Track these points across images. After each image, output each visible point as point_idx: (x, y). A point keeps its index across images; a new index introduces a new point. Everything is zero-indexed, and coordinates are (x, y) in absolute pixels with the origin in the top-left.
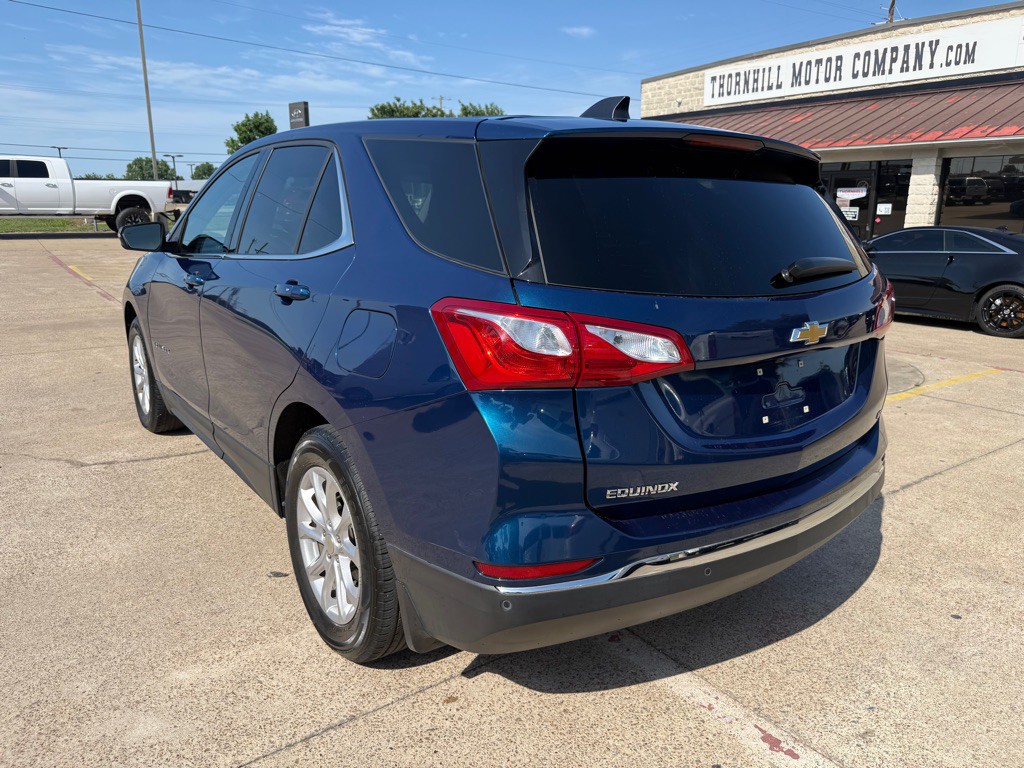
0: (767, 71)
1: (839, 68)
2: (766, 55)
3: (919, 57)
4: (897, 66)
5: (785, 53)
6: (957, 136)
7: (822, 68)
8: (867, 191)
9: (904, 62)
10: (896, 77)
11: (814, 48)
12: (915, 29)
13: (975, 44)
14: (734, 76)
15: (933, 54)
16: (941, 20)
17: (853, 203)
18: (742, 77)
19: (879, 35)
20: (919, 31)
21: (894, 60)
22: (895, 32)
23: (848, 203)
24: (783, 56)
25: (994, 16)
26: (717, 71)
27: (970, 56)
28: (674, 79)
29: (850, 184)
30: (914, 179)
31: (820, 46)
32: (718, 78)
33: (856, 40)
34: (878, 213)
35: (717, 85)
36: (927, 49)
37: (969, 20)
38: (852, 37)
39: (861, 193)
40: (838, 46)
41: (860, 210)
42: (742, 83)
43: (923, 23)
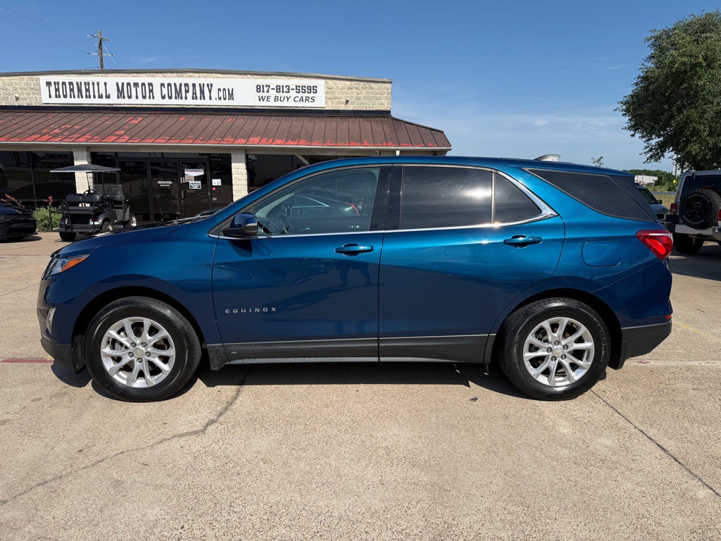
0: (96, 85)
1: (151, 91)
2: (94, 73)
3: (202, 92)
4: (190, 95)
5: (109, 75)
6: (255, 142)
7: (139, 89)
8: (205, 171)
9: (193, 94)
10: (189, 102)
11: (130, 75)
12: (197, 75)
13: (233, 89)
14: (67, 84)
15: (210, 91)
16: (212, 73)
17: (196, 178)
18: (75, 86)
19: (175, 74)
20: (199, 77)
21: (187, 91)
22: (185, 75)
23: (193, 179)
24: (107, 76)
25: (240, 76)
26: (53, 78)
27: (231, 96)
28: (8, 78)
29: (194, 166)
30: (234, 165)
31: (135, 75)
32: (53, 83)
33: (160, 75)
34: (213, 184)
35: (53, 89)
36: (206, 88)
37: (227, 75)
38: (157, 73)
39: (201, 173)
40: (147, 76)
41: (202, 183)
42: (76, 90)
43: (201, 72)
